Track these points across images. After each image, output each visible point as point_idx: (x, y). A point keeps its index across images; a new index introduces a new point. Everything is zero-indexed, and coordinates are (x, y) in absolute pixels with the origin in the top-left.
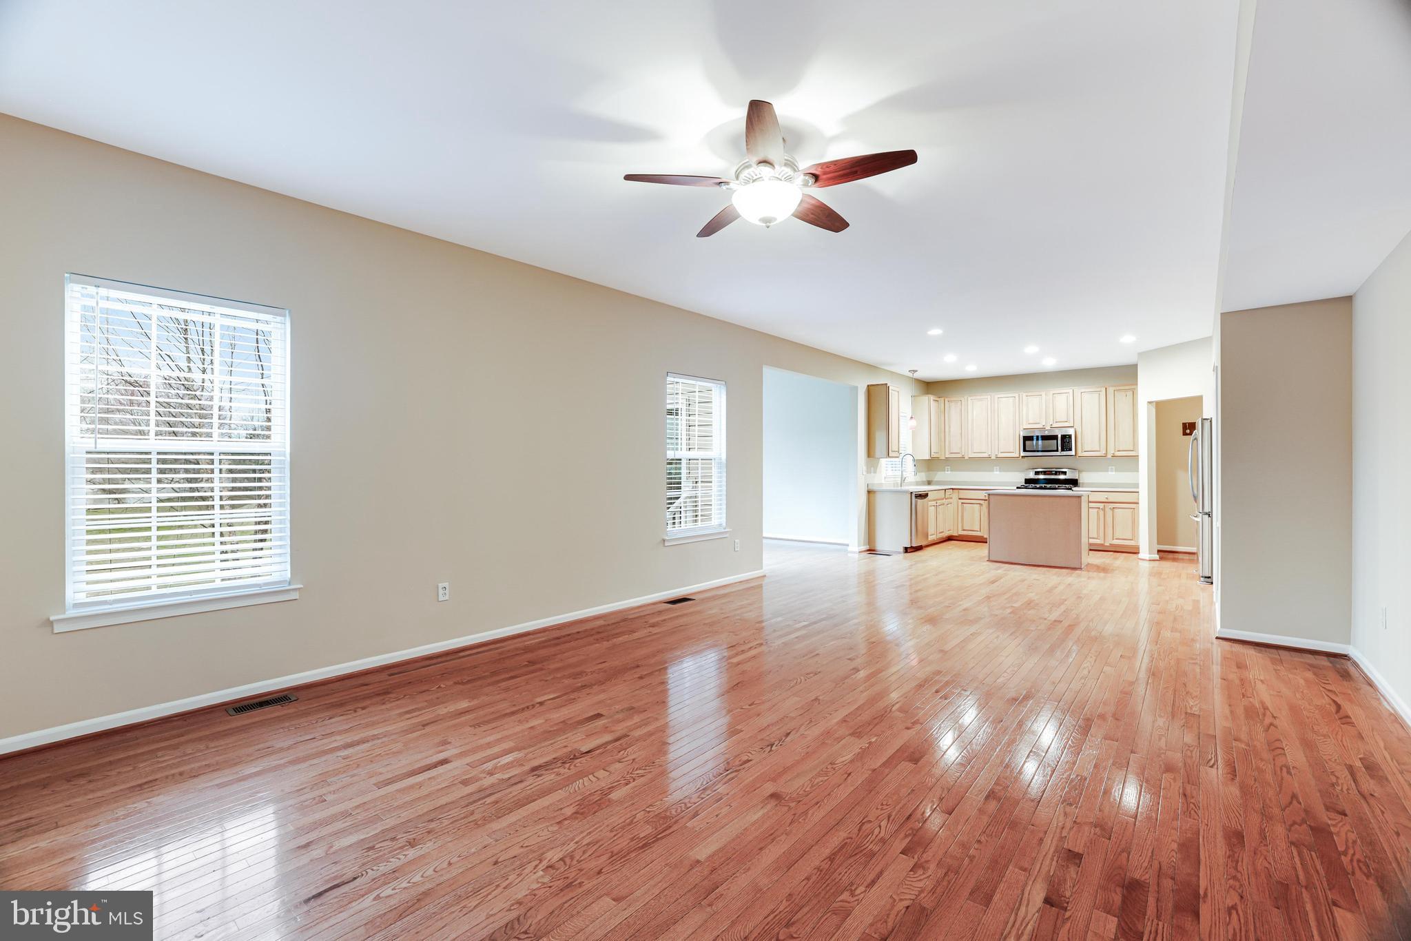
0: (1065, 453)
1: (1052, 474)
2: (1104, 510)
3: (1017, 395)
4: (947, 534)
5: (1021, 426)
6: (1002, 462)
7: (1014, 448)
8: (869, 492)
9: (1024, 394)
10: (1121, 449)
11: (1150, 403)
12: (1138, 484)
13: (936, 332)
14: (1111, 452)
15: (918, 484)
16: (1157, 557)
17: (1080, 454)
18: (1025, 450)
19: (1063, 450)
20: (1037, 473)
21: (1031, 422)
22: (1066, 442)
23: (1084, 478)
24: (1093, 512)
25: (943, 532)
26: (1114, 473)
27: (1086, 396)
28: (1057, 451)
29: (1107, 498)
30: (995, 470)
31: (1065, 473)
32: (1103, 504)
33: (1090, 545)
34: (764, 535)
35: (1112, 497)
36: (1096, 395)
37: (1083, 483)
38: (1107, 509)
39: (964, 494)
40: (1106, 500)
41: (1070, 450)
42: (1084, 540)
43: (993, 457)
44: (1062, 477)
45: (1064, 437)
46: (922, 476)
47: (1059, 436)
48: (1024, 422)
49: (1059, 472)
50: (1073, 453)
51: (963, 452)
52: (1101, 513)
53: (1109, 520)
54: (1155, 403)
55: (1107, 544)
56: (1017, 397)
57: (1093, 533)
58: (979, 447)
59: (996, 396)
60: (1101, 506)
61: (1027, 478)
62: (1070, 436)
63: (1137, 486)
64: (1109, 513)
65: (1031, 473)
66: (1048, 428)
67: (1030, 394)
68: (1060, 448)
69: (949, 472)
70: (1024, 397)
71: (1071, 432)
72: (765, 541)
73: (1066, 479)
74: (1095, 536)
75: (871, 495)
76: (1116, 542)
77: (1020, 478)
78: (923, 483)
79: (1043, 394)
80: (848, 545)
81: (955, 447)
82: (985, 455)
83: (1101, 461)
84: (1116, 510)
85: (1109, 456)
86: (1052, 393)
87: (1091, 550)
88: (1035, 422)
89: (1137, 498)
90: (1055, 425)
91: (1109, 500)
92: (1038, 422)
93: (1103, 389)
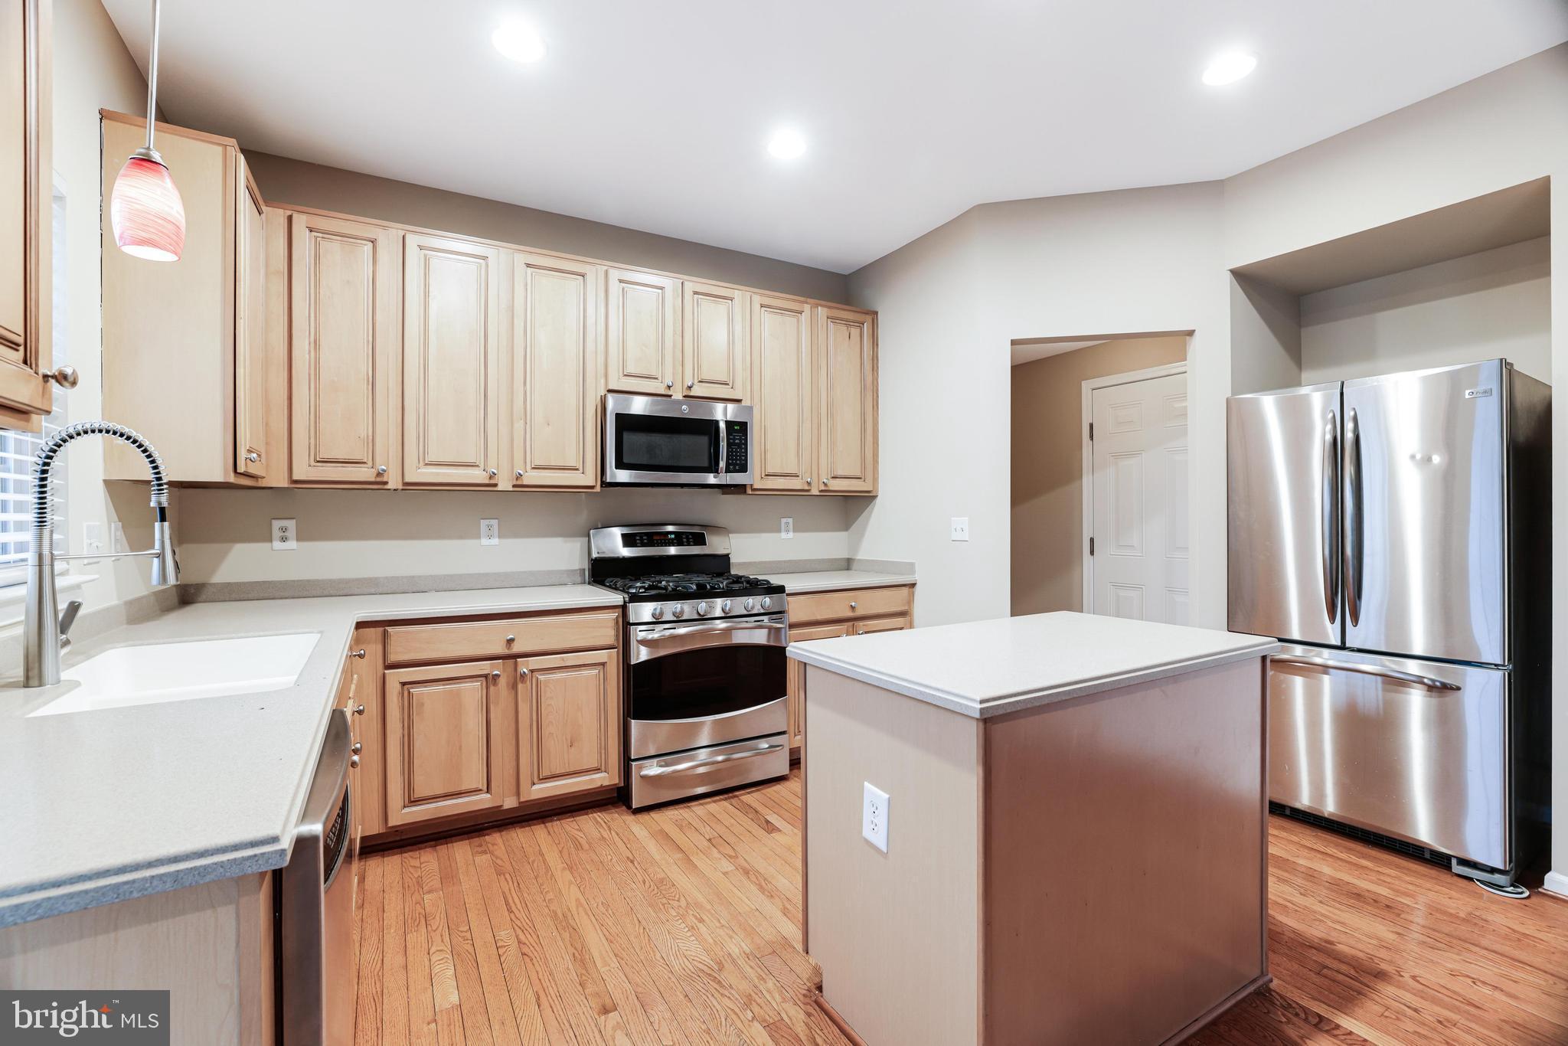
0: (727, 478)
1: (669, 543)
3: (588, 271)
5: (604, 381)
7: (577, 452)
9: (614, 274)
10: (840, 473)
14: (819, 479)
17: (756, 482)
18: (618, 464)
19: (725, 470)
20: (632, 539)
21: (631, 370)
22: (733, 444)
26: (790, 535)
27: (770, 319)
28: (713, 468)
29: (853, 608)
31: (700, 538)
32: (845, 626)
36: (790, 323)
40: (850, 614)
41: (744, 468)
43: (505, 484)
45: (731, 428)
47: (722, 425)
48: (615, 369)
49: (686, 535)
50: (747, 477)
51: (381, 459)
58: (449, 440)
59: (520, 259)
61: (597, 554)
62: (745, 428)
66: (678, 395)
68: (720, 462)
82: (477, 476)
85: (815, 490)
86: (691, 286)
88: (645, 372)
89: (910, 600)
90: (698, 391)
91: (860, 612)
92: (653, 373)
93: (807, 309)
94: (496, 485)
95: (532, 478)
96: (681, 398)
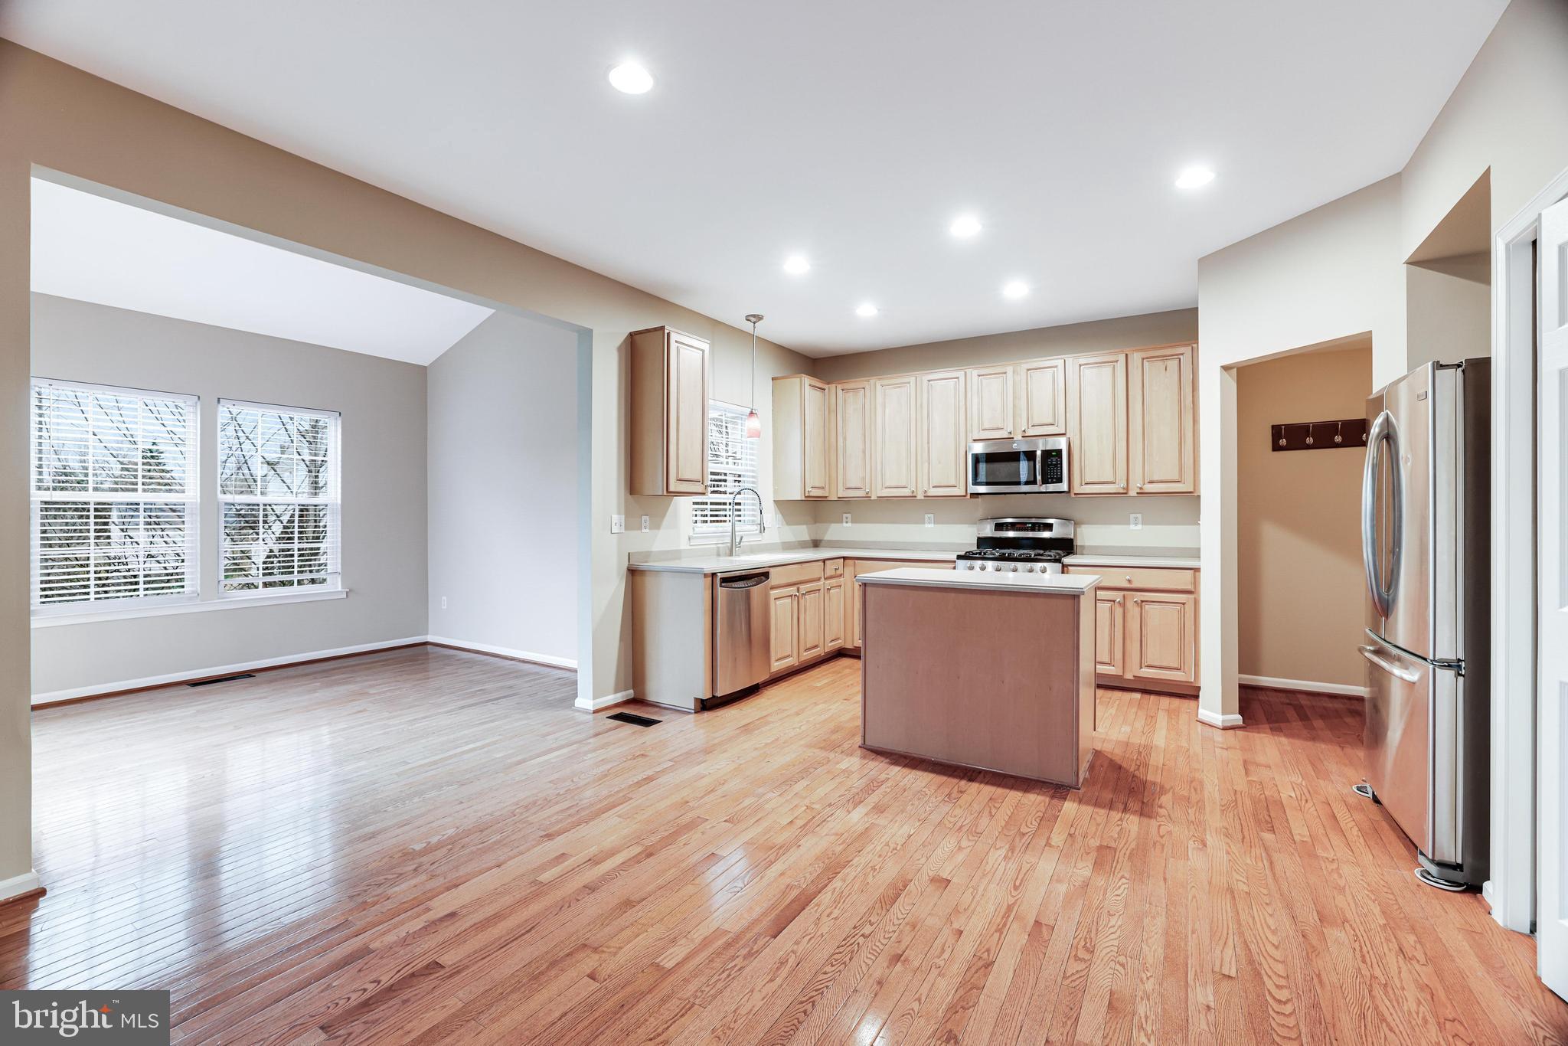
0: (1051, 487)
1: (1026, 529)
2: (1123, 605)
3: (961, 374)
4: (831, 646)
5: (969, 434)
6: (936, 505)
7: (957, 477)
8: (633, 572)
9: (975, 372)
10: (1156, 478)
11: (1226, 368)
12: (1199, 550)
14: (1138, 484)
15: (787, 547)
16: (1238, 721)
17: (1077, 489)
18: (976, 483)
19: (1045, 481)
20: (999, 527)
21: (986, 426)
22: (1051, 465)
23: (1088, 536)
24: (1104, 608)
25: (816, 647)
26: (1140, 527)
27: (1088, 373)
28: (1034, 482)
29: (1129, 581)
31: (1049, 527)
32: (1122, 593)
33: (1097, 676)
35: (1141, 579)
36: (1107, 370)
37: (1083, 547)
38: (1130, 604)
40: (1127, 585)
41: (1060, 480)
42: (1086, 666)
43: (920, 496)
44: (1046, 535)
45: (1047, 454)
46: (803, 532)
47: (1039, 453)
48: (975, 428)
49: (1039, 524)
50: (1064, 486)
51: (868, 486)
52: (1119, 611)
53: (1134, 626)
54: (1235, 369)
55: (1129, 676)
56: (962, 379)
57: (1104, 656)
58: (894, 476)
59: (926, 378)
60: (1118, 596)
61: (981, 536)
62: (1059, 452)
63: (1196, 553)
64: (1133, 611)
65: (988, 527)
66: (1018, 437)
67: (985, 371)
68: (1039, 478)
69: (849, 524)
70: (975, 378)
71: (1061, 444)
73: (1051, 539)
74: (1107, 660)
75: (638, 578)
76: (1146, 673)
77: (967, 536)
78: (802, 545)
79: (1009, 369)
81: (852, 479)
82: (906, 492)
83: (1116, 502)
84: (1147, 607)
85: (1133, 493)
86: (1025, 366)
87: (1099, 686)
88: (995, 427)
89: (1196, 582)
90: (1030, 432)
91: (1135, 585)
92: (1000, 426)
93: (1122, 358)
94: (915, 497)
95: (933, 492)
96: (1020, 438)
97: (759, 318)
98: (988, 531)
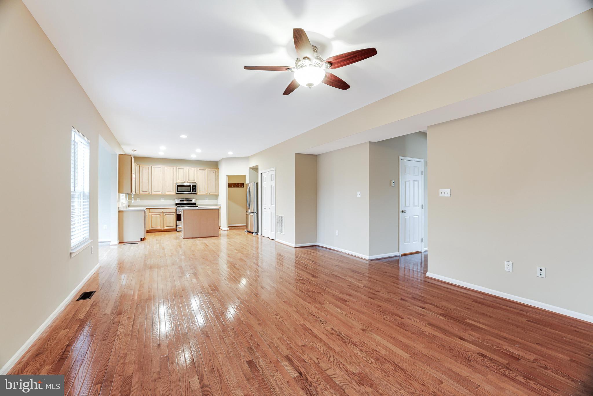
0: (193, 193)
1: (187, 201)
3: (174, 168)
6: (166, 196)
7: (173, 190)
8: (119, 212)
10: (212, 191)
11: (226, 176)
13: (184, 136)
14: (209, 192)
16: (228, 229)
17: (199, 193)
18: (178, 191)
19: (193, 191)
20: (181, 201)
21: (179, 179)
22: (193, 188)
23: (199, 202)
26: (207, 200)
27: (200, 171)
28: (191, 191)
30: (162, 199)
31: (192, 201)
34: (99, 241)
36: (204, 171)
39: (151, 211)
41: (195, 192)
43: (163, 194)
44: (190, 202)
47: (192, 186)
48: (177, 180)
49: (190, 200)
51: (150, 191)
54: (228, 176)
58: (157, 189)
62: (195, 186)
66: (186, 182)
67: (179, 168)
68: (192, 191)
69: (139, 201)
70: (177, 169)
71: (195, 184)
72: (99, 244)
73: (192, 203)
75: (121, 213)
77: (173, 202)
79: (185, 168)
80: (110, 242)
81: (145, 188)
82: (160, 193)
83: (205, 195)
85: (208, 194)
86: (188, 168)
90: (189, 181)
92: (183, 180)
93: (206, 169)
95: (167, 193)
97: (135, 150)
98: (178, 201)
